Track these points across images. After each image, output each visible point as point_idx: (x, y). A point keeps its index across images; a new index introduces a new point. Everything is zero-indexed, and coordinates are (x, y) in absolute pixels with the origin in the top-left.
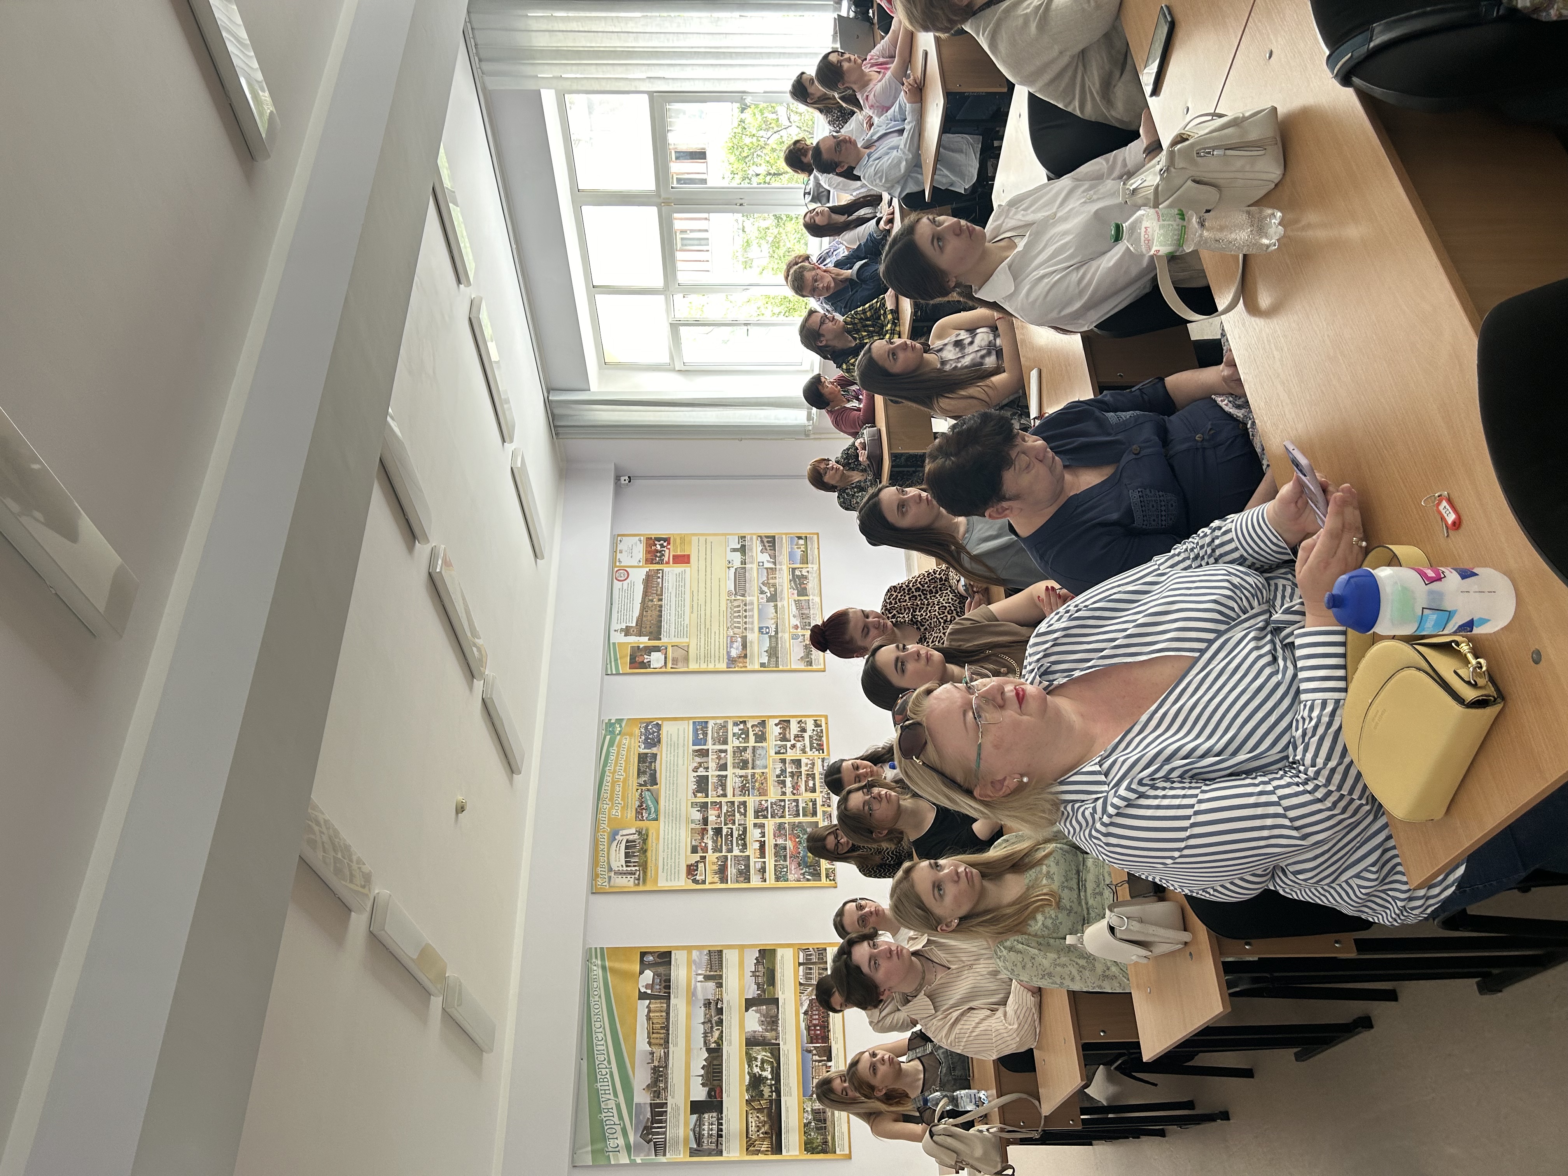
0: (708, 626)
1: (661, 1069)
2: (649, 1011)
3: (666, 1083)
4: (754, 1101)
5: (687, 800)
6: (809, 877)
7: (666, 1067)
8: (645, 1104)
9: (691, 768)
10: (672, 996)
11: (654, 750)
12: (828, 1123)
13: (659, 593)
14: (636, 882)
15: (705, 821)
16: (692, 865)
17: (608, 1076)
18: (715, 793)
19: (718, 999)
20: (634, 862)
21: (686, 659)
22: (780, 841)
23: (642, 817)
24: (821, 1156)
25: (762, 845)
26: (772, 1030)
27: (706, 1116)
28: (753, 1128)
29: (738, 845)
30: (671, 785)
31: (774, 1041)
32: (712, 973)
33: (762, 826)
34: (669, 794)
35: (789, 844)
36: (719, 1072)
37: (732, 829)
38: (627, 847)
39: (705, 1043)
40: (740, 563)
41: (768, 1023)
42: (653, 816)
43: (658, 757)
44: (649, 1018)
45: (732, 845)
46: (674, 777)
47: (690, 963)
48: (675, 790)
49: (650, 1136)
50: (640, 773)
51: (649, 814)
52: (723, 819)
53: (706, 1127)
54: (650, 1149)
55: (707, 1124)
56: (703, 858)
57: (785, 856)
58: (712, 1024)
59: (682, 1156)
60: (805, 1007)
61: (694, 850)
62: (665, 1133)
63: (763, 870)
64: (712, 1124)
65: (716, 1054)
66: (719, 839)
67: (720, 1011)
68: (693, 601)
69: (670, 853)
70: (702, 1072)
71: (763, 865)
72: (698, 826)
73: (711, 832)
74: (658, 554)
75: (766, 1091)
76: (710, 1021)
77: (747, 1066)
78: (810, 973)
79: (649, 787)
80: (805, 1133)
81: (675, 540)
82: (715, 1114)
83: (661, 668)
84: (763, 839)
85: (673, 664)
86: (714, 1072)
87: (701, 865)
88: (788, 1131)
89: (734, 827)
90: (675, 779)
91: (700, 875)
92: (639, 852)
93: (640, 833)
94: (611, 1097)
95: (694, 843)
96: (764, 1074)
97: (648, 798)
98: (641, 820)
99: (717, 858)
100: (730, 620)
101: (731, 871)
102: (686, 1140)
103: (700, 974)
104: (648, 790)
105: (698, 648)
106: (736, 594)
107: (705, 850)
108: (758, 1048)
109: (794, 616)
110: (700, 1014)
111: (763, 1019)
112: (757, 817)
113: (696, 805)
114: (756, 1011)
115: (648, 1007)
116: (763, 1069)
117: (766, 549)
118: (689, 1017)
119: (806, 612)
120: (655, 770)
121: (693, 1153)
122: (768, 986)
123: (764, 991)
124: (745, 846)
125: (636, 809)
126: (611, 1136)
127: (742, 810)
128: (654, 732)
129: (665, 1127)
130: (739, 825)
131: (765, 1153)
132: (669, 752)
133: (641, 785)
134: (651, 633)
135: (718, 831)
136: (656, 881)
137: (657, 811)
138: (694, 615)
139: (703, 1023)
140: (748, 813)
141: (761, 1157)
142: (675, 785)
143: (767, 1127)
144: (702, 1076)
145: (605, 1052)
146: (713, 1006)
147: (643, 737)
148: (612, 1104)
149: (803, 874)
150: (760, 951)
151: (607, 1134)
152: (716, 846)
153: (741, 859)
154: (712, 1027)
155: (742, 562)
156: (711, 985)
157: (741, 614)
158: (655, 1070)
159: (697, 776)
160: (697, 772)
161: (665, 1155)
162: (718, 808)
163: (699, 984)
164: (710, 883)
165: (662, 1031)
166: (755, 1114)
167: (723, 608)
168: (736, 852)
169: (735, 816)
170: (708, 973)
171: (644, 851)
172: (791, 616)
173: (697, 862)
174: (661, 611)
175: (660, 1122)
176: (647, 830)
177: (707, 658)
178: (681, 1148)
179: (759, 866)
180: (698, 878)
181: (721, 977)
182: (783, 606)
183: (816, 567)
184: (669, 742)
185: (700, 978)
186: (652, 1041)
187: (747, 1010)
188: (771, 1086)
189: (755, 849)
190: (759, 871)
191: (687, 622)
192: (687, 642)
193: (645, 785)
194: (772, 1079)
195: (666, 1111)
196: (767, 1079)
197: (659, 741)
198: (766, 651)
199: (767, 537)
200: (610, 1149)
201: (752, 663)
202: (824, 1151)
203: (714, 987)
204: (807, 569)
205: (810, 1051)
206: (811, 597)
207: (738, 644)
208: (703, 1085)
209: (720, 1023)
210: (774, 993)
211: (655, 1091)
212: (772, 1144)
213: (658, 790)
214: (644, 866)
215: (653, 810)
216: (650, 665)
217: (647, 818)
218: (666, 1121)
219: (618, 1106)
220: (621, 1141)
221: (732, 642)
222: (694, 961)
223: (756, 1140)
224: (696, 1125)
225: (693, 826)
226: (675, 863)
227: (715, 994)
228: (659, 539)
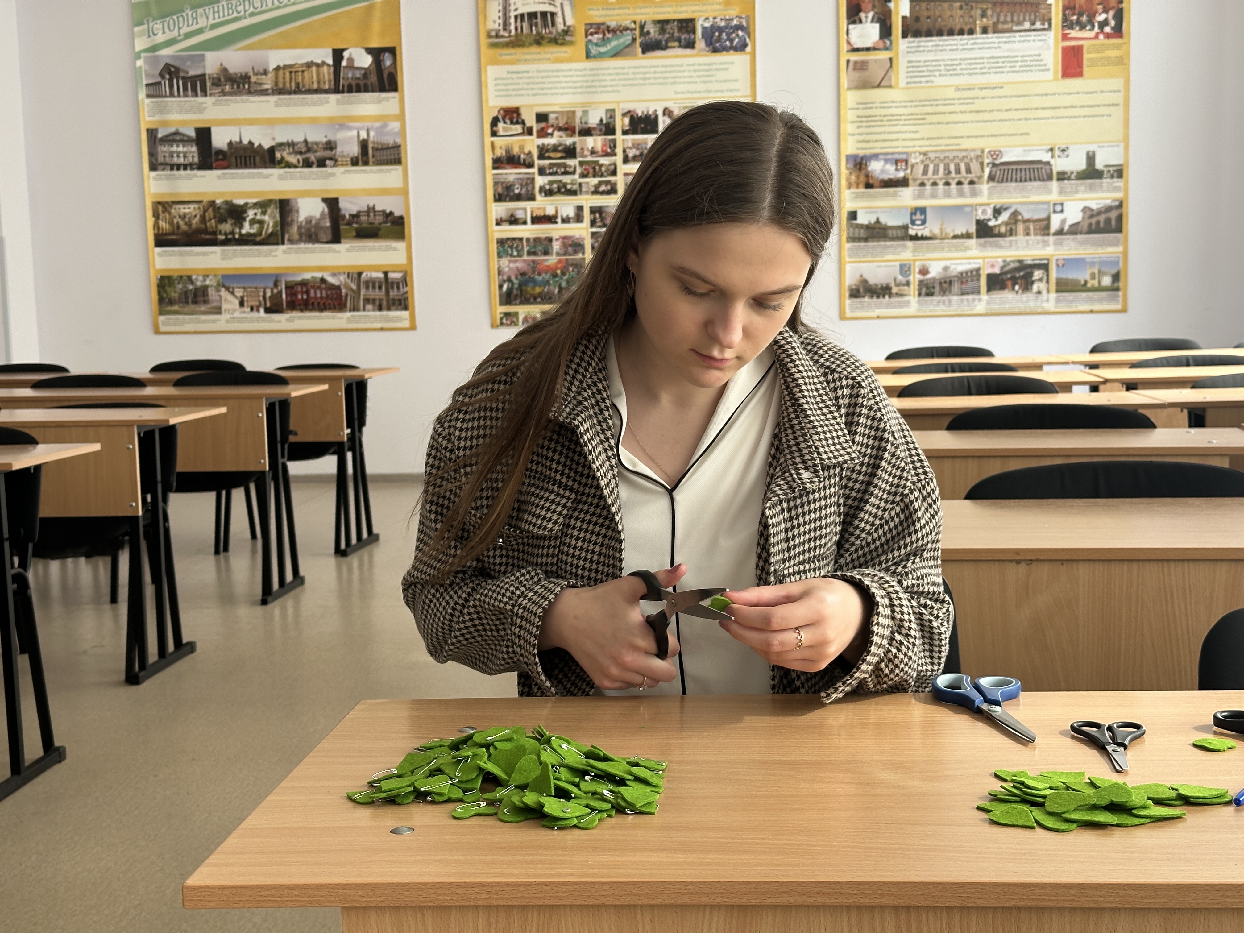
0: (929, 119)
1: (246, 86)
2: (318, 66)
3: (231, 94)
4: (214, 210)
5: (618, 102)
6: (505, 288)
7: (250, 93)
8: (204, 67)
9: (670, 105)
10: (339, 96)
11: (700, 44)
12: (192, 307)
13: (1000, 26)
14: (493, 33)
15: (587, 132)
16: (519, 115)
17: (235, 14)
18: (630, 145)
19: (336, 161)
20: (522, 27)
21: (864, 85)
22: (556, 246)
23: (592, 34)
24: (155, 297)
25: (550, 219)
26: (301, 235)
27: (194, 149)
28: (184, 210)
29: (551, 183)
30: (642, 76)
31: (287, 237)
32: (370, 151)
33: (579, 218)
34: (627, 74)
35: (552, 260)
36: (246, 164)
37: (574, 173)
38: (544, 14)
39: (281, 145)
40: (1060, 169)
41: (308, 230)
42: (594, 50)
43: (688, 51)
44: (309, 65)
45: (551, 174)
46: (655, 78)
47: (384, 119)
48: (635, 82)
49: (167, 77)
50: (662, 24)
51: (597, 45)
52: (589, 159)
53: (181, 149)
54: (153, 76)
55: (185, 149)
56: (530, 132)
57: (534, 253)
58: (306, 152)
59: (148, 119)
60: (331, 280)
61: (542, 117)
62: (172, 95)
63: (513, 220)
64: (185, 157)
65: (267, 159)
66: (559, 155)
67: (321, 163)
68: (981, 89)
69: (536, 80)
70: (245, 142)
71: (522, 221)
72: (578, 121)
73: (569, 141)
74: (1084, 18)
75: (226, 227)
76: (309, 150)
77: (255, 201)
78: (374, 288)
79: (638, 41)
80: (181, 277)
81: (1119, 46)
82: (196, 160)
83: (848, 43)
84: (559, 220)
85: (856, 63)
86: (245, 157)
87: (518, 128)
88: (181, 254)
89: (576, 176)
90: (652, 81)
91: (504, 129)
92: (538, 33)
93: (567, 32)
94: (211, 22)
95: (552, 116)
96: (247, 225)
97: (621, 41)
98: (586, 32)
99: (530, 153)
100: (942, 156)
101: (511, 174)
102: (165, 123)
103: (368, 134)
104: (634, 40)
105: (884, 104)
106: (994, 165)
107: (542, 133)
108: (278, 216)
109: (946, 268)
110: (317, 136)
111: (314, 222)
112: (593, 210)
113: (611, 117)
114: (322, 214)
115: (324, 63)
116: (253, 222)
117: (1091, 216)
118: (314, 121)
119: (956, 287)
120: (666, 48)
121: (152, 133)
122: (356, 229)
123: (349, 223)
124: (549, 193)
125: (603, 24)
126: (166, 25)
127: (603, 188)
128: (731, 41)
129: (179, 95)
130: (580, 184)
131: (156, 225)
132: (696, 67)
133: (642, 27)
134: (917, 19)
135: (570, 152)
136: (495, 62)
137: (601, 56)
138: (951, 93)
139: (306, 141)
140: (598, 197)
141: (150, 221)
142: (642, 82)
143: (184, 227)
144: (241, 142)
145: (264, 8)
146: (328, 153)
147: (723, 24)
148: (202, 22)
149: (509, 280)
150: (401, 218)
151: (167, 19)
152: (547, 151)
153: (530, 188)
154: (301, 153)
155: (1064, 173)
156: (355, 150)
157: (953, 175)
158: (245, 78)
159: (657, 117)
160: (664, 114)
161: (148, 96)
162: (606, 151)
163: (355, 133)
164: (492, 144)
165: (293, 85)
166: (199, 213)
167: (967, 144)
168: (540, 181)
169: (594, 176)
170: (370, 146)
171: (539, 41)
172: (948, 263)
173: (523, 123)
174: (961, 32)
175: (185, 89)
176: (571, 43)
177: (864, 121)
178: (157, 118)
179: (520, 215)
180: (501, 125)
181: (366, 163)
182: (967, 248)
183: (1050, 306)
184: (714, 67)
185: (363, 135)
186: (281, 72)
187: (325, 200)
188: (233, 233)
189: (544, 209)
190: (512, 216)
191: (939, 81)
192: (897, 83)
193: (642, 33)
194: (240, 233)
195: (196, 95)
196: (241, 227)
197: (715, 51)
198: (878, 221)
199: (1120, 218)
200: (151, 25)
201: (857, 196)
202: (161, 301)
203: (351, 155)
204: (1044, 292)
205: (276, 285)
206: (984, 297)
207: (892, 172)
208: (230, 144)
209: (308, 164)
210: (347, 238)
211: (219, 80)
212: (166, 234)
213: (633, 55)
214: (517, 43)
215: (603, 50)
216: (854, 22)
217: (590, 41)
218: (186, 96)
219: (200, 31)
220: (161, 38)
221: (897, 162)
222: (385, 125)
223: (170, 213)
224: (184, 135)
225: (579, 114)
226: (522, 89)
227: (343, 156)
228: (1119, 16)
